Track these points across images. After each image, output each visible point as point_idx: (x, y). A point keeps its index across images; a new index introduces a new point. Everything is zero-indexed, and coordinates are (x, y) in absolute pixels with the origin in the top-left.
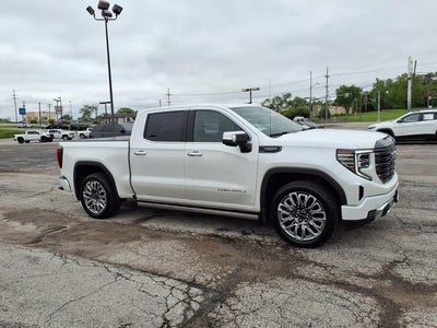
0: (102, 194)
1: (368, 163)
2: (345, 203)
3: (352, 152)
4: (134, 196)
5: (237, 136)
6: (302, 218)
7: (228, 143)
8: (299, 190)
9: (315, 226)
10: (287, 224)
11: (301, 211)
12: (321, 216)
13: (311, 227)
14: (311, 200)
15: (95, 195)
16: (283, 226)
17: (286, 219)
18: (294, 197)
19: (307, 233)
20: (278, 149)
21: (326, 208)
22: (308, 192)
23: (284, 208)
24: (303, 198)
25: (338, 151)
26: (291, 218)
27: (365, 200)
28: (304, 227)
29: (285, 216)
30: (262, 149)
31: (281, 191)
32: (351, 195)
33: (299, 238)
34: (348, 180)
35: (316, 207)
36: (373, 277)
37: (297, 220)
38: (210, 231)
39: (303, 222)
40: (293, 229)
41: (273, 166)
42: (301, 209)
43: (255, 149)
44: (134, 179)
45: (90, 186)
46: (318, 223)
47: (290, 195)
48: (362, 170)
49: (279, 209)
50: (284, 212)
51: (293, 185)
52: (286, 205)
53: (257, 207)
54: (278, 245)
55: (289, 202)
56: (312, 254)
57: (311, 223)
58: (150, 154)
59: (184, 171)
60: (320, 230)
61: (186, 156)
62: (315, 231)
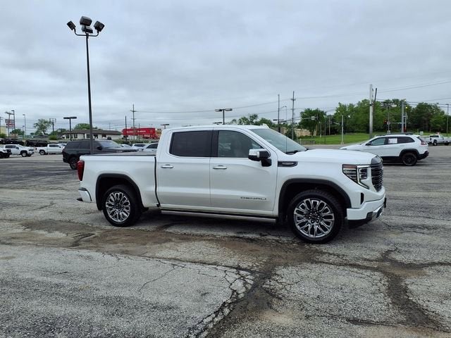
0: (127, 204)
1: (366, 176)
2: (350, 207)
3: (355, 166)
4: (159, 205)
5: (260, 152)
6: (314, 219)
7: (253, 158)
8: (312, 197)
9: (326, 225)
10: (301, 225)
11: (314, 214)
12: (330, 217)
13: (322, 226)
14: (322, 205)
15: (118, 204)
16: (298, 227)
17: (301, 221)
18: (308, 202)
19: (319, 231)
20: (295, 164)
21: (334, 210)
22: (320, 198)
23: (299, 212)
24: (315, 203)
25: (344, 166)
26: (305, 220)
27: (365, 204)
28: (316, 227)
29: (299, 219)
30: (280, 164)
31: (296, 198)
32: (355, 200)
33: (312, 236)
34: (352, 188)
35: (326, 211)
36: (376, 261)
37: (309, 221)
38: (231, 234)
39: (315, 223)
40: (306, 229)
41: (290, 178)
42: (313, 212)
43: (274, 164)
44: (160, 189)
45: (113, 196)
46: (328, 223)
47: (305, 201)
48: (362, 181)
49: (295, 213)
50: (299, 215)
51: (308, 193)
52: (301, 209)
53: (276, 212)
54: (293, 242)
55: (303, 207)
56: (324, 248)
57: (322, 223)
58: (176, 168)
59: (210, 182)
60: (329, 229)
61: (212, 169)
62: (326, 230)
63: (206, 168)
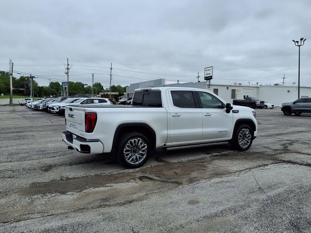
2: (255, 130)
4: (165, 145)
6: (244, 139)
17: (240, 140)
19: (246, 144)
23: (240, 136)
24: (245, 131)
25: (253, 112)
33: (244, 147)
35: (248, 134)
40: (242, 144)
41: (238, 119)
43: (231, 111)
47: (242, 130)
55: (241, 133)
57: (247, 139)
58: (182, 116)
59: (202, 123)
60: (249, 141)
61: (204, 116)
62: (248, 142)
63: (200, 115)
